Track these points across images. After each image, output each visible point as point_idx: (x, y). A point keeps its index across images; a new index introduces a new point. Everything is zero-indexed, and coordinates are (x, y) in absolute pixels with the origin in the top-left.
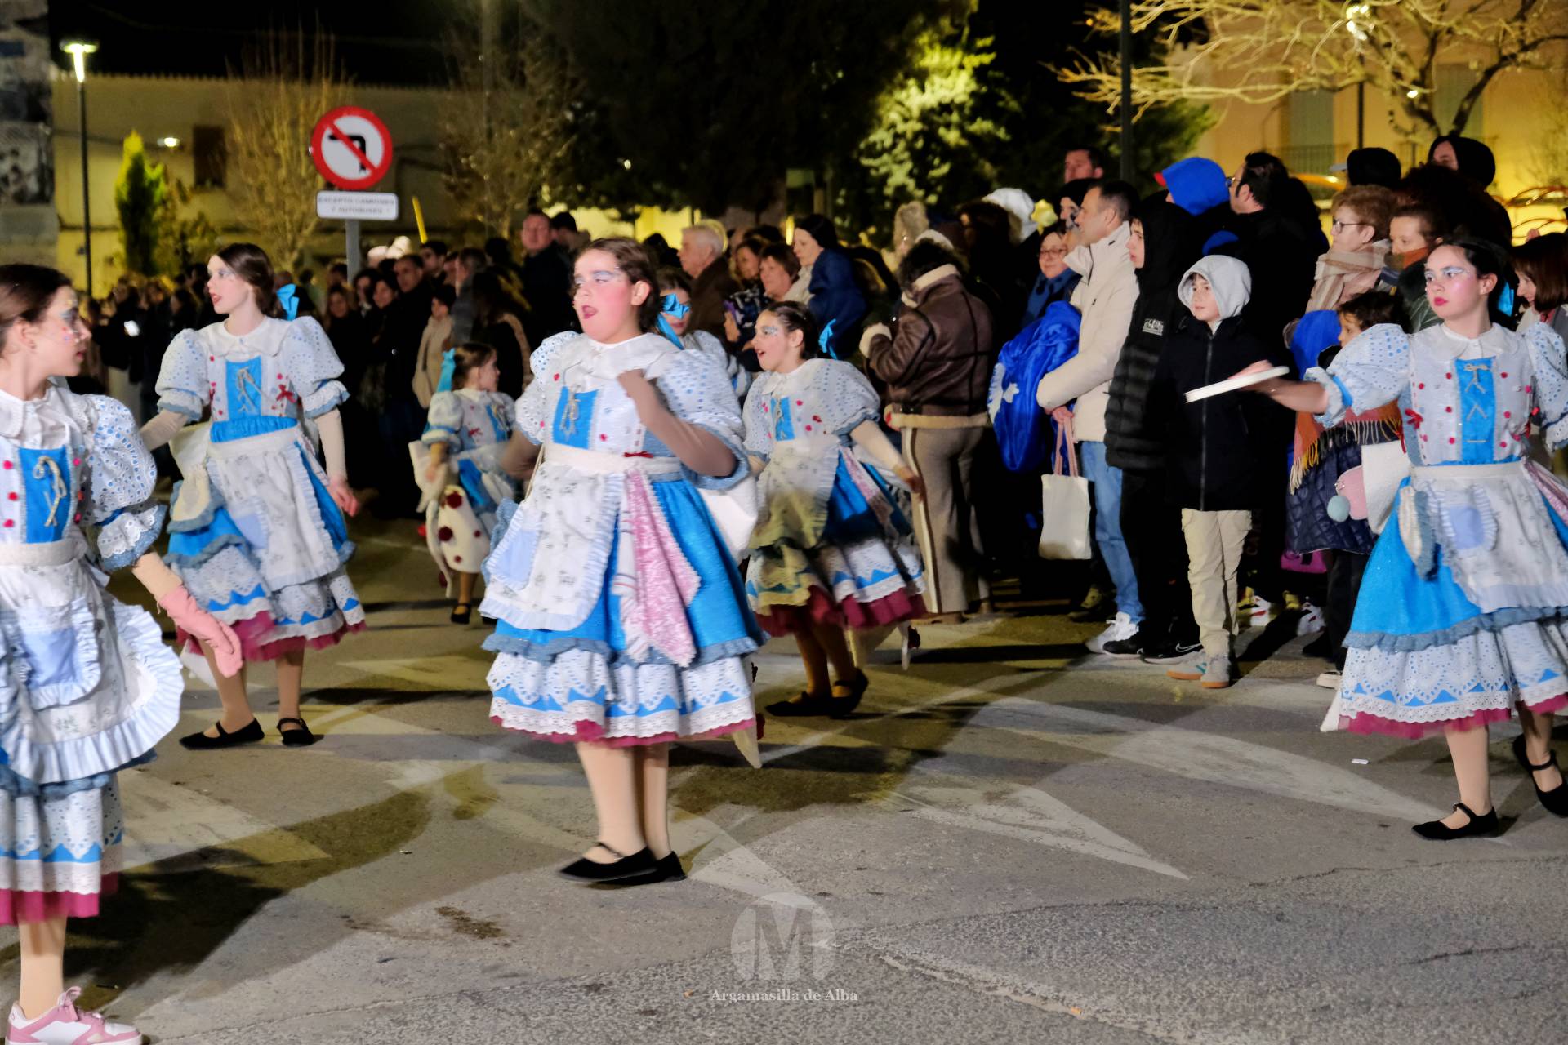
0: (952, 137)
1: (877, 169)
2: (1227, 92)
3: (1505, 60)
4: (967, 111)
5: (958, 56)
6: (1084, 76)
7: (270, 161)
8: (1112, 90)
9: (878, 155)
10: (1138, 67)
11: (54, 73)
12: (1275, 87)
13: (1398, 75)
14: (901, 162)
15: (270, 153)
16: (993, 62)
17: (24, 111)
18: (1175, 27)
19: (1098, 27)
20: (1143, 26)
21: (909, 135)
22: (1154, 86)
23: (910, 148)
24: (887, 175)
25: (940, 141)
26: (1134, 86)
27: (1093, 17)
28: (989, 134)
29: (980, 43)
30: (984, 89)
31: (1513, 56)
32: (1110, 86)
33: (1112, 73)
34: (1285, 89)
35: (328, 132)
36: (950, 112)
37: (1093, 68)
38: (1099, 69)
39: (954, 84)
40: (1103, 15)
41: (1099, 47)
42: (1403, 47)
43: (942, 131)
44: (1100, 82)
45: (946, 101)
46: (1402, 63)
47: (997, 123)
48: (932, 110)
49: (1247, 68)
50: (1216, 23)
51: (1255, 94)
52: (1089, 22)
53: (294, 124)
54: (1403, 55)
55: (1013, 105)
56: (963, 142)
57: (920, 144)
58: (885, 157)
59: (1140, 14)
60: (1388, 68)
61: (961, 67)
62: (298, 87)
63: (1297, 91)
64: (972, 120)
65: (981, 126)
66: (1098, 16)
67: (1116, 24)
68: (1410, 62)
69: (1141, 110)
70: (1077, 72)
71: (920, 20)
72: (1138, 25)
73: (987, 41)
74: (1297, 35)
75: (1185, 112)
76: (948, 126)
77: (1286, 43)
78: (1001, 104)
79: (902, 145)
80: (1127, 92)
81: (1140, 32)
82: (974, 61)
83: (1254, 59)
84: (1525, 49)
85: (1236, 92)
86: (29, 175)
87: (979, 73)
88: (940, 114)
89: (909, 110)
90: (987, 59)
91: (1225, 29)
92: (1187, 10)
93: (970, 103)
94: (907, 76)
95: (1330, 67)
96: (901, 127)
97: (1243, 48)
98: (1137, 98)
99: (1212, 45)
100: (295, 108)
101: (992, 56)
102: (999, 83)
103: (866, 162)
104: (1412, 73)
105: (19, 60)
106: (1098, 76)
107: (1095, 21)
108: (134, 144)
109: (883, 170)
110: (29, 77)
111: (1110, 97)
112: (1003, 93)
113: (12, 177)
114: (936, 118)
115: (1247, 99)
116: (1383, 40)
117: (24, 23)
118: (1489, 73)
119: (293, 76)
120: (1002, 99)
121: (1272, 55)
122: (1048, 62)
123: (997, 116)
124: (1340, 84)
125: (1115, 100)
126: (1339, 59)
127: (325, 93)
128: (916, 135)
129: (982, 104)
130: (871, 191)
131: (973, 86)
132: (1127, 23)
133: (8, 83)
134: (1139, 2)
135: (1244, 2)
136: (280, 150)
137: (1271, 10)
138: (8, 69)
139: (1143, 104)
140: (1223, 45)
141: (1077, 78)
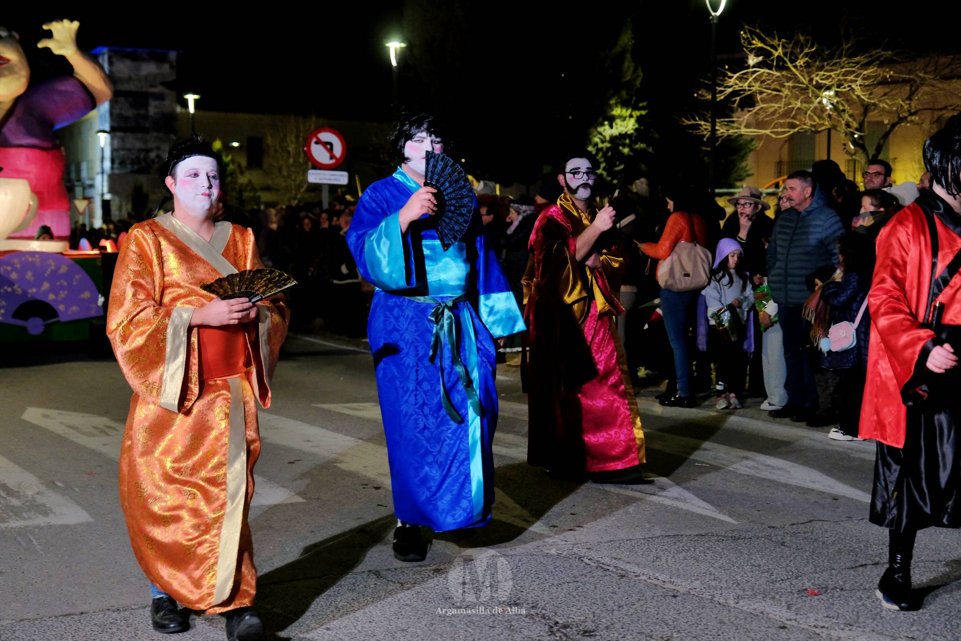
0: (626, 150)
2: (763, 132)
3: (901, 120)
4: (633, 138)
5: (629, 111)
6: (692, 122)
7: (285, 154)
8: (706, 129)
10: (719, 118)
11: (179, 109)
12: (787, 130)
13: (848, 125)
15: (285, 150)
16: (647, 114)
17: (164, 128)
18: (738, 98)
19: (700, 98)
20: (722, 97)
21: (604, 149)
22: (727, 128)
23: (605, 156)
25: (620, 153)
26: (717, 128)
28: (644, 150)
29: (641, 105)
30: (642, 128)
31: (906, 118)
32: (705, 127)
33: (705, 121)
34: (792, 131)
35: (314, 140)
36: (625, 139)
37: (697, 119)
38: (700, 119)
39: (627, 125)
40: (703, 92)
41: (700, 108)
42: (851, 112)
43: (621, 148)
44: (700, 125)
45: (624, 132)
46: (850, 120)
47: (648, 146)
48: (616, 137)
49: (774, 120)
50: (759, 97)
51: (777, 133)
52: (696, 95)
53: (297, 137)
54: (851, 116)
55: (656, 135)
56: (631, 154)
57: (610, 154)
59: (721, 92)
60: (843, 122)
61: (631, 116)
63: (798, 132)
64: (636, 143)
65: (640, 146)
66: (700, 92)
67: (709, 97)
68: (855, 120)
69: (720, 140)
70: (690, 121)
71: (612, 92)
72: (720, 97)
73: (645, 104)
74: (799, 104)
75: (742, 142)
76: (624, 146)
77: (793, 108)
78: (650, 135)
79: (600, 154)
80: (714, 130)
81: (721, 100)
82: (637, 113)
83: (777, 115)
84: (911, 114)
85: (768, 132)
87: (639, 120)
88: (620, 139)
89: (605, 137)
90: (643, 112)
91: (763, 101)
92: (745, 90)
93: (635, 134)
94: (604, 120)
95: (814, 121)
96: (600, 145)
97: (772, 110)
98: (718, 134)
99: (757, 108)
100: (298, 129)
101: (647, 111)
102: (649, 124)
104: (855, 125)
105: (162, 102)
106: (699, 122)
107: (698, 94)
108: (218, 145)
110: (166, 110)
111: (705, 132)
112: (652, 130)
113: (156, 160)
114: (618, 141)
115: (773, 136)
116: (841, 108)
117: (164, 84)
118: (893, 126)
120: (651, 133)
121: (786, 114)
122: (674, 114)
123: (648, 141)
124: (820, 129)
125: (708, 134)
126: (820, 117)
127: (313, 121)
128: (608, 149)
129: (640, 134)
131: (637, 126)
132: (714, 97)
133: (155, 113)
134: (720, 86)
135: (772, 87)
136: (290, 149)
137: (786, 92)
138: (156, 107)
139: (721, 136)
140: (762, 108)
141: (689, 123)
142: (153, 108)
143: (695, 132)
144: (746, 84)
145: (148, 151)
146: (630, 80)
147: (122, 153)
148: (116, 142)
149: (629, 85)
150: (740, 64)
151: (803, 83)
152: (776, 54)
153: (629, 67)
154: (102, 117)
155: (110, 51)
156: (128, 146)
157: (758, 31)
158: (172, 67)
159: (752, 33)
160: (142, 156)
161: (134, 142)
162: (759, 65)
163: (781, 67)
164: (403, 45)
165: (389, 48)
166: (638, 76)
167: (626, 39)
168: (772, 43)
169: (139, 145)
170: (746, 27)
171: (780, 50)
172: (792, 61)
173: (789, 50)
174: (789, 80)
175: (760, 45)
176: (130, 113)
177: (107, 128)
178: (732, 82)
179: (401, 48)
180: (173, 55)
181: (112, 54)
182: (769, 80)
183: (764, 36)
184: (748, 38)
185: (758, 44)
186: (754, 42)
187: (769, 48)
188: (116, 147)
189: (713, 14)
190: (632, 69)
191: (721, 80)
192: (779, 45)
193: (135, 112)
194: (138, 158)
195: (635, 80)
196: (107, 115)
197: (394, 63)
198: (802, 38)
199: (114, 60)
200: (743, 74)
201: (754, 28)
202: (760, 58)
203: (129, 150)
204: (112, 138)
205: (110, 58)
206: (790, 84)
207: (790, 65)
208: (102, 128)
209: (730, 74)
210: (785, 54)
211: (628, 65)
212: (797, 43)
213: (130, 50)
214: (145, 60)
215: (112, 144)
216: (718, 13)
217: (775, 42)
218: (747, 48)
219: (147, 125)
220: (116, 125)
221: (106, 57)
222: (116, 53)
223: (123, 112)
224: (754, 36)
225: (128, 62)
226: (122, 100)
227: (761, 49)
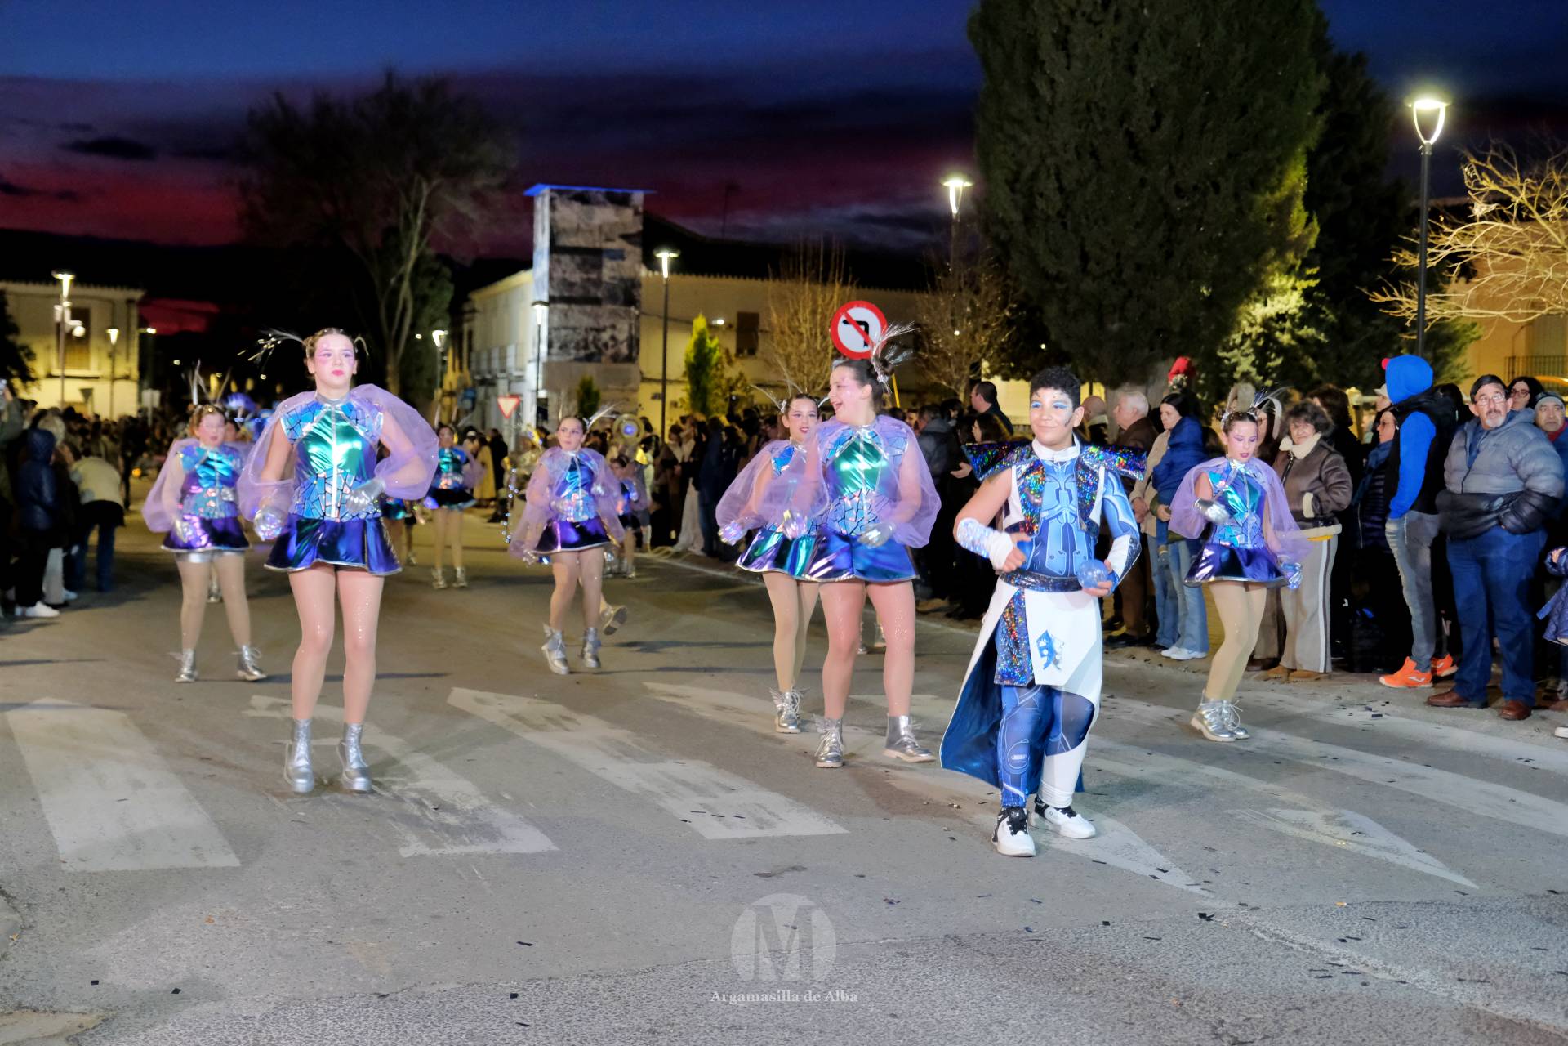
0: (1285, 338)
1: (1229, 359)
2: (1494, 313)
4: (1297, 321)
5: (1292, 281)
6: (1389, 298)
7: (796, 337)
8: (1409, 309)
9: (1231, 349)
10: (1430, 293)
11: (644, 272)
12: (1531, 311)
14: (1247, 355)
15: (795, 331)
16: (1317, 286)
17: (622, 297)
18: (1458, 265)
19: (1400, 263)
20: (1435, 263)
21: (1254, 337)
22: (1441, 307)
23: (1254, 345)
24: (1236, 364)
25: (1276, 341)
26: (1426, 307)
27: (1398, 256)
28: (1313, 337)
29: (1309, 272)
30: (1310, 305)
32: (1408, 306)
33: (1410, 297)
34: (1539, 313)
35: (843, 318)
36: (1285, 321)
37: (1396, 293)
38: (1400, 293)
39: (1289, 300)
40: (1405, 254)
41: (1400, 278)
43: (1278, 334)
44: (1401, 303)
45: (1282, 312)
47: (1319, 329)
48: (1271, 318)
49: (1511, 296)
50: (1489, 263)
51: (1515, 316)
52: (1395, 259)
53: (814, 312)
55: (1331, 317)
56: (1293, 343)
57: (1261, 343)
58: (1236, 351)
59: (1433, 255)
61: (1294, 288)
62: (819, 288)
63: (1547, 314)
64: (1301, 327)
65: (1307, 331)
66: (1401, 256)
67: (1415, 262)
69: (1430, 324)
70: (1385, 295)
71: (1272, 252)
72: (1432, 263)
73: (1315, 271)
74: (1550, 275)
75: (1458, 327)
76: (1282, 330)
77: (1541, 280)
78: (1322, 316)
79: (1248, 342)
80: (1421, 310)
81: (1433, 268)
82: (1303, 284)
83: (1517, 290)
85: (1502, 314)
86: (622, 343)
87: (1307, 294)
88: (1277, 322)
89: (1254, 318)
90: (1313, 283)
91: (1496, 268)
92: (1468, 252)
93: (1300, 314)
94: (1257, 295)
96: (1248, 330)
97: (1509, 282)
98: (1428, 315)
99: (1486, 279)
100: (815, 302)
102: (1321, 301)
103: (1221, 354)
105: (620, 262)
106: (1399, 298)
107: (1399, 259)
108: (700, 323)
109: (1233, 360)
110: (627, 274)
111: (1408, 314)
112: (1324, 308)
113: (611, 343)
114: (1274, 324)
115: (1510, 319)
117: (625, 237)
119: (815, 279)
120: (1324, 312)
121: (1528, 289)
122: (1362, 286)
123: (1319, 325)
125: (1411, 316)
127: (836, 291)
128: (1259, 336)
129: (1309, 315)
130: (1224, 375)
131: (1302, 303)
132: (1423, 261)
133: (613, 278)
134: (1432, 245)
135: (1511, 249)
136: (803, 330)
137: (1530, 256)
138: (613, 269)
139: (1431, 320)
140: (1493, 280)
141: (1383, 299)
142: (609, 271)
143: (1392, 313)
144: (1471, 245)
145: (599, 330)
146: (1300, 236)
147: (563, 332)
148: (555, 319)
149: (1298, 245)
150: (1462, 214)
151: (1557, 244)
152: (1517, 200)
153: (1298, 218)
154: (537, 282)
155: (552, 190)
156: (572, 323)
157: (1490, 167)
158: (636, 213)
159: (1480, 169)
160: (591, 338)
161: (581, 317)
162: (1491, 216)
163: (1524, 218)
164: (968, 184)
165: (947, 188)
166: (1310, 233)
167: (1296, 177)
168: (1510, 184)
169: (588, 322)
170: (1473, 161)
171: (1523, 194)
172: (1540, 211)
173: (1537, 195)
174: (1535, 237)
175: (1493, 187)
176: (577, 277)
177: (546, 299)
178: (1449, 240)
179: (966, 189)
180: (638, 197)
181: (555, 195)
182: (1505, 238)
183: (1497, 172)
184: (1475, 177)
185: (1489, 185)
186: (1484, 183)
187: (1506, 192)
188: (555, 325)
189: (1425, 142)
190: (1303, 221)
191: (1433, 238)
192: (1521, 187)
193: (585, 276)
194: (586, 340)
195: (1308, 237)
196: (546, 279)
197: (955, 211)
198: (1557, 178)
199: (558, 202)
200: (1466, 229)
201: (1484, 161)
202: (1493, 207)
203: (574, 329)
204: (551, 312)
205: (552, 199)
206: (1538, 244)
207: (1537, 216)
208: (537, 299)
209: (1447, 229)
210: (1531, 200)
211: (1298, 214)
212: (1548, 186)
213: (579, 189)
214: (598, 203)
215: (550, 321)
216: (1433, 140)
217: (1516, 183)
218: (1473, 192)
219: (600, 294)
220: (556, 294)
221: (547, 200)
222: (560, 193)
223: (567, 276)
224: (1484, 174)
225: (577, 206)
226: (566, 259)
227: (1495, 192)
